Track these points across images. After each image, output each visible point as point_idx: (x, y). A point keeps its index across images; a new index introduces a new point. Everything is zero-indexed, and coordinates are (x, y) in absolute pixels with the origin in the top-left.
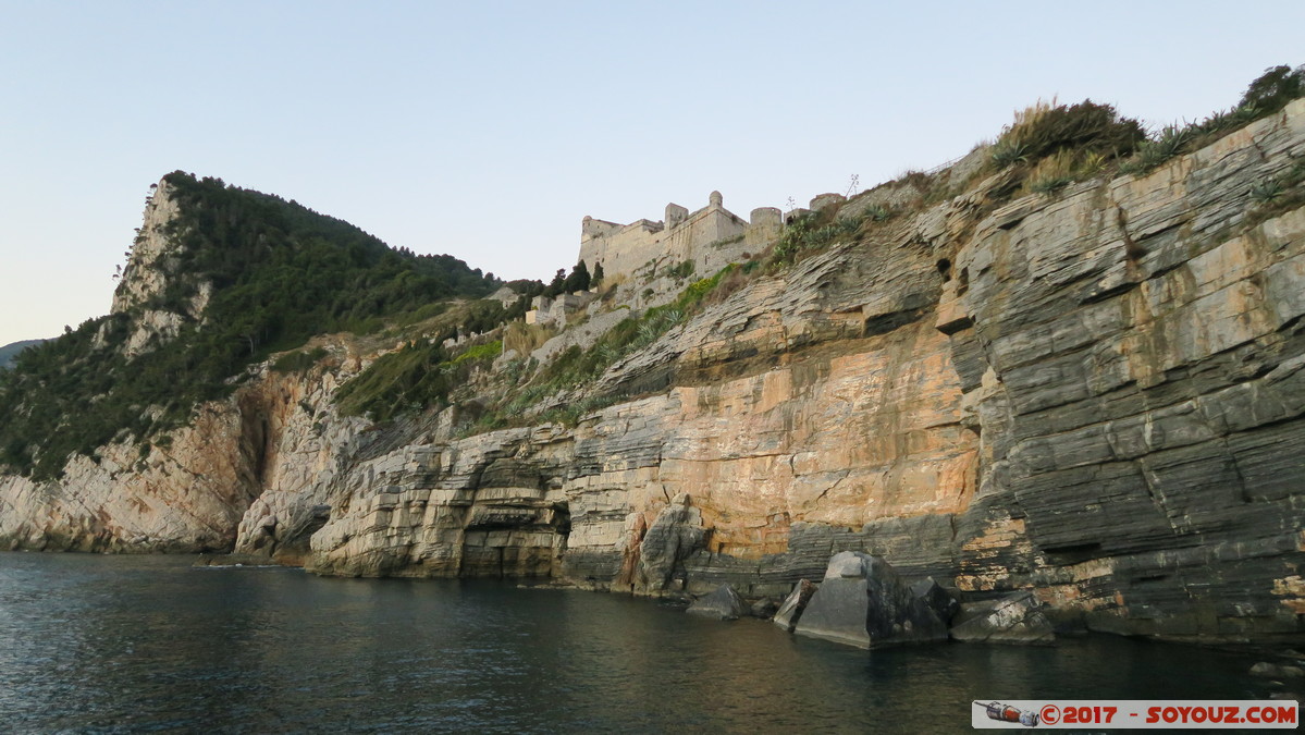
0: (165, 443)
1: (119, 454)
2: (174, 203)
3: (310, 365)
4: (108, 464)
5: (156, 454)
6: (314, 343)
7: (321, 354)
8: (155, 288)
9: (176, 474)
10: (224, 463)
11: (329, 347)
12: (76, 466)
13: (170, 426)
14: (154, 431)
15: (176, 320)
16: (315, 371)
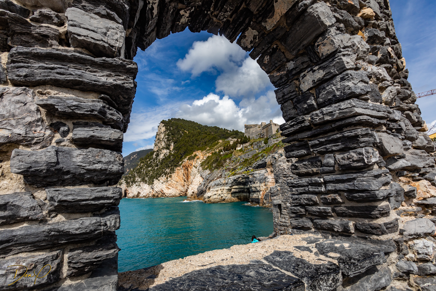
0: (171, 176)
1: (163, 178)
2: (164, 127)
3: (194, 158)
4: (161, 181)
5: (169, 179)
6: (194, 153)
7: (196, 155)
8: (163, 145)
9: (174, 182)
10: (182, 179)
11: (197, 154)
12: (156, 181)
13: (171, 173)
14: (168, 174)
15: (168, 151)
16: (196, 159)
